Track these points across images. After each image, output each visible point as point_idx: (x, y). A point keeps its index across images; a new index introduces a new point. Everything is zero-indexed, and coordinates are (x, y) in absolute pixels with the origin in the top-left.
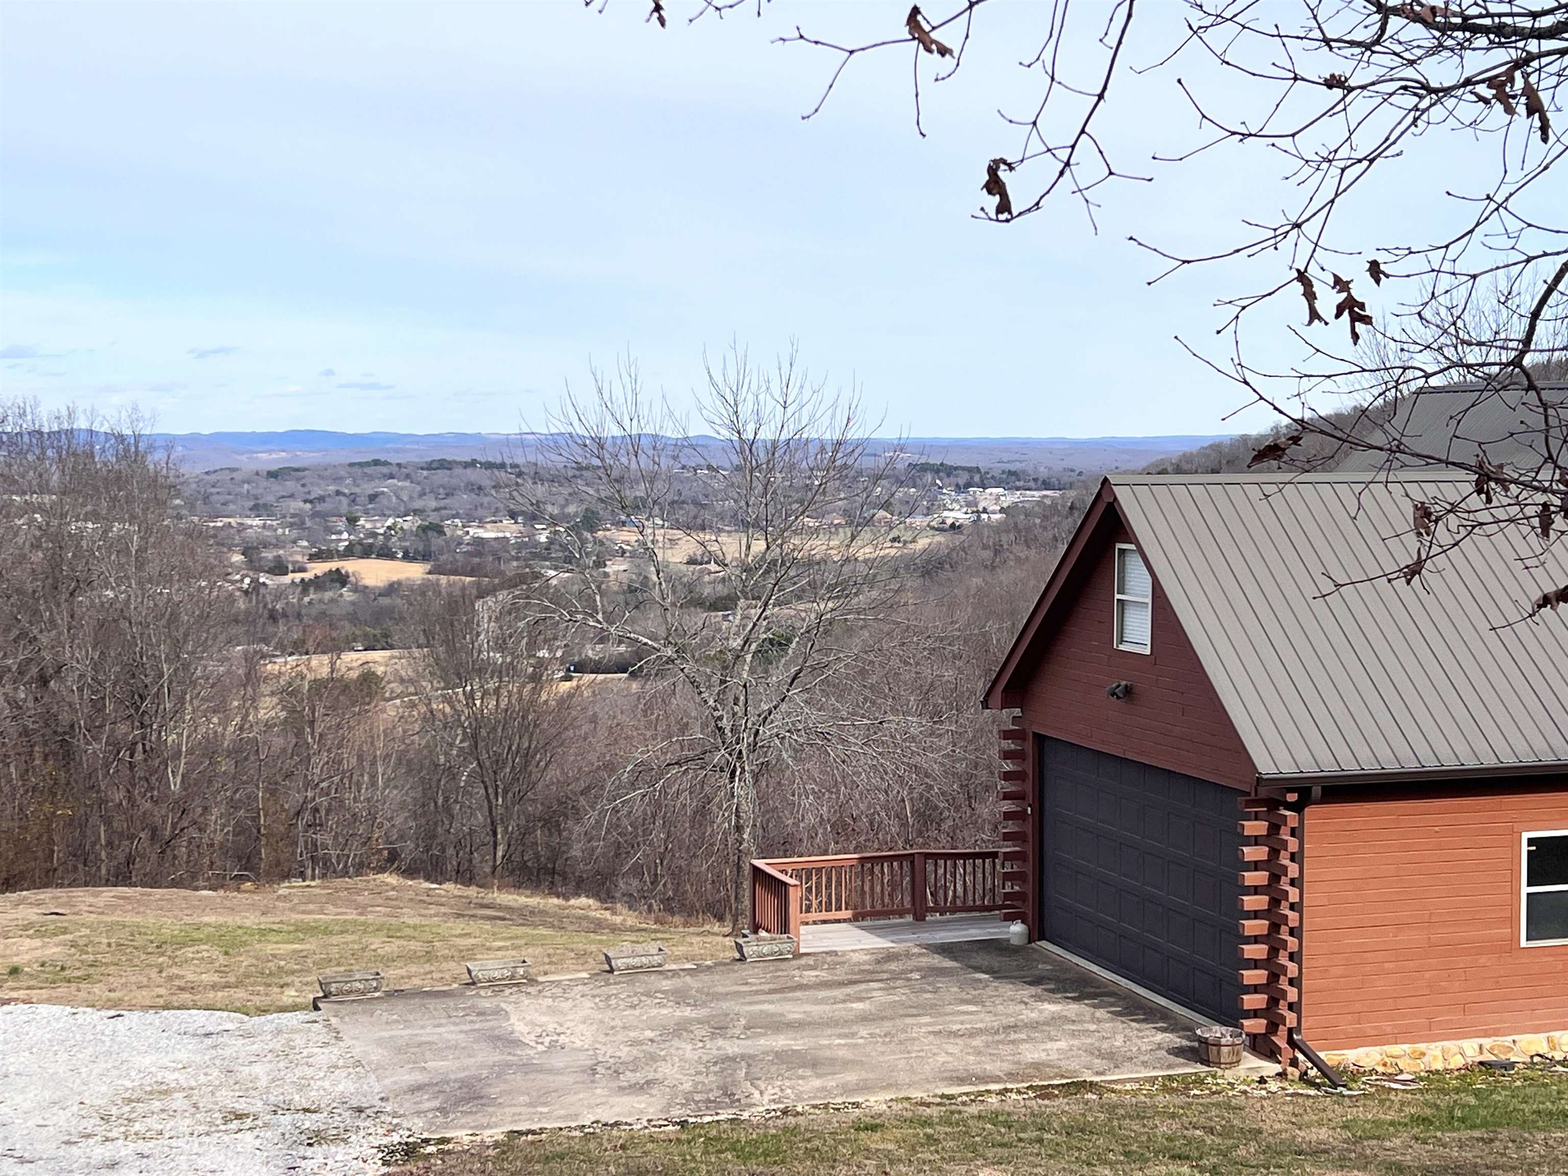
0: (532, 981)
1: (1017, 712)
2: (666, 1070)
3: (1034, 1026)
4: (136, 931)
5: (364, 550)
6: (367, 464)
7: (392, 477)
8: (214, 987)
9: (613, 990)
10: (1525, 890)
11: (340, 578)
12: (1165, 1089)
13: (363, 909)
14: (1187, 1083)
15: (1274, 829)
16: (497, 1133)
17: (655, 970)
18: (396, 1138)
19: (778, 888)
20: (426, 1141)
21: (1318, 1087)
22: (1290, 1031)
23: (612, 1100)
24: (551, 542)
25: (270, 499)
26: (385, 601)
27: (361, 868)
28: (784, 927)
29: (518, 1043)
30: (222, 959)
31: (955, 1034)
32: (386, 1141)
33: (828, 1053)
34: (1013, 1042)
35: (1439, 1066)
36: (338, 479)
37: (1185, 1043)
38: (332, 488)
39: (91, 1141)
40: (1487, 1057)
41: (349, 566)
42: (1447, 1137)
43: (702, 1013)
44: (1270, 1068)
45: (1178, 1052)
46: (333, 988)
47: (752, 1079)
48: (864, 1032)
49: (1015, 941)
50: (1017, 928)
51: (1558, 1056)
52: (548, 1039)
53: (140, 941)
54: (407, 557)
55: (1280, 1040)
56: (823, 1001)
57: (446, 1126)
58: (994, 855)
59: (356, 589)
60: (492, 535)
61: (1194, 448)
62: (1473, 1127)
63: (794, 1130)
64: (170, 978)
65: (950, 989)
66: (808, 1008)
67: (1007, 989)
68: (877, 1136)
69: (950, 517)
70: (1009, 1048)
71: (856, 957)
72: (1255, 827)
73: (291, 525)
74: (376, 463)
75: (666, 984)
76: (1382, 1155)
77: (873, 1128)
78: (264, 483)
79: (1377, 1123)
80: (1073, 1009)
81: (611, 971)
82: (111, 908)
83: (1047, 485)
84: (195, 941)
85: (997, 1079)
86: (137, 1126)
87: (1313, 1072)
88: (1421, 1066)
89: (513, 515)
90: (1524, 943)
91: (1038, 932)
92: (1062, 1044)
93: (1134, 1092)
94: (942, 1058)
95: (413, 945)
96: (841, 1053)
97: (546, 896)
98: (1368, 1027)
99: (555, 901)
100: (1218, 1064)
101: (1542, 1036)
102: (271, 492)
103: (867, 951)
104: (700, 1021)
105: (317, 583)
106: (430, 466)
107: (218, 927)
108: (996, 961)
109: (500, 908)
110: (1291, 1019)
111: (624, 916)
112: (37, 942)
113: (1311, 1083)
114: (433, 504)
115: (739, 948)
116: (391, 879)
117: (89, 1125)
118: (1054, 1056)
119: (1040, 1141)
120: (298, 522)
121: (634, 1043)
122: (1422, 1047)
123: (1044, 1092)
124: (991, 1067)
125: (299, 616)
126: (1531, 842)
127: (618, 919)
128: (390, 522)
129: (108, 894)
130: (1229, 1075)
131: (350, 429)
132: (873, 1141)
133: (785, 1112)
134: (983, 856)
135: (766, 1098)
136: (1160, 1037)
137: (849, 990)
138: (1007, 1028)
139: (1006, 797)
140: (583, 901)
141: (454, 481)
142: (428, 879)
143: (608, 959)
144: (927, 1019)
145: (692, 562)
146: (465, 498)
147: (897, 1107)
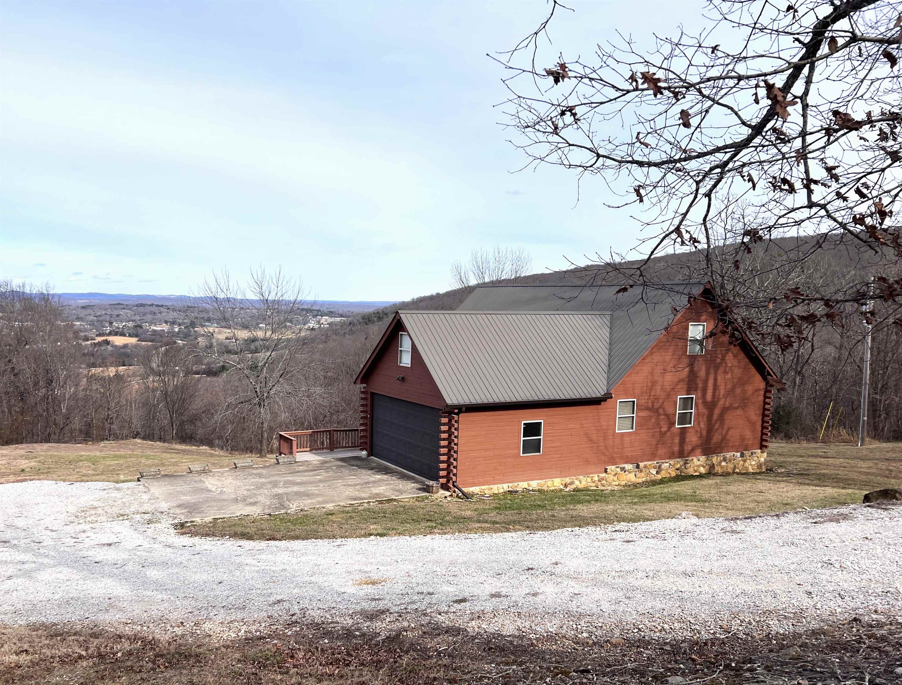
0: (210, 471)
1: (365, 385)
2: (261, 499)
3: (374, 482)
4: (60, 457)
5: (116, 333)
6: (116, 304)
7: (124, 309)
8: (94, 475)
9: (238, 473)
10: (522, 439)
11: (107, 343)
12: (417, 500)
13: (132, 450)
14: (423, 499)
15: (450, 421)
16: (209, 519)
17: (250, 467)
18: (176, 521)
19: (289, 441)
20: (187, 522)
21: (462, 499)
22: (453, 482)
23: (246, 508)
24: (179, 331)
25: (82, 315)
26: (122, 350)
27: (127, 437)
28: (291, 453)
29: (210, 491)
30: (93, 466)
31: (350, 485)
32: (173, 522)
33: (311, 492)
34: (369, 487)
35: (496, 492)
36: (106, 309)
37: (421, 487)
38: (104, 312)
39: (74, 524)
40: (510, 489)
41: (110, 338)
42: (507, 513)
43: (269, 480)
44: (448, 494)
45: (420, 489)
46: (145, 474)
47: (289, 500)
48: (321, 485)
49: (364, 457)
50: (364, 453)
51: (531, 489)
52: (219, 490)
53: (62, 460)
54: (130, 336)
55: (450, 485)
56: (307, 476)
57: (192, 517)
58: (357, 430)
59: (112, 346)
60: (159, 329)
61: (388, 305)
62: (513, 510)
63: (306, 516)
64: (78, 472)
65: (346, 471)
66: (302, 478)
67: (364, 471)
68: (334, 516)
69: (311, 325)
70: (367, 490)
71: (314, 462)
72: (445, 420)
73: (90, 325)
74: (119, 304)
75: (255, 472)
76: (490, 519)
77: (332, 514)
78: (80, 310)
79: (485, 509)
80: (385, 477)
81: (236, 468)
82: (48, 450)
83: (342, 316)
84: (81, 461)
85: (366, 499)
86: (88, 519)
87: (460, 495)
88: (491, 492)
89: (166, 322)
90: (521, 455)
91: (370, 454)
92: (384, 488)
93: (408, 502)
94: (347, 493)
95: (156, 461)
96: (316, 492)
97: (191, 446)
98: (476, 481)
99: (194, 447)
100: (432, 493)
101: (526, 483)
102: (83, 313)
103: (318, 461)
104: (268, 483)
105: (100, 344)
106: (137, 306)
107: (88, 456)
108: (359, 463)
109: (177, 450)
110: (454, 478)
111: (218, 452)
112: (27, 461)
113: (460, 498)
114: (139, 318)
115: (277, 460)
116: (138, 441)
117: (72, 518)
118: (382, 491)
119: (385, 517)
120: (92, 323)
121: (248, 490)
122: (492, 486)
123: (381, 502)
124: (363, 495)
125: (93, 355)
126: (524, 424)
127: (217, 453)
128: (124, 324)
129: (46, 446)
130: (436, 496)
131: (110, 293)
132: (333, 518)
133: (301, 510)
134: (355, 430)
135: (295, 506)
136: (413, 485)
137: (314, 472)
138: (366, 483)
139: (362, 412)
140: (204, 447)
141: (146, 311)
142: (150, 440)
143: (235, 464)
144: (340, 481)
145: (227, 338)
146: (149, 317)
147: (337, 508)
